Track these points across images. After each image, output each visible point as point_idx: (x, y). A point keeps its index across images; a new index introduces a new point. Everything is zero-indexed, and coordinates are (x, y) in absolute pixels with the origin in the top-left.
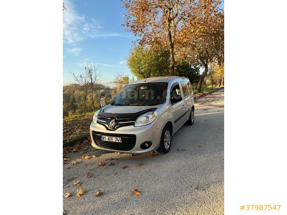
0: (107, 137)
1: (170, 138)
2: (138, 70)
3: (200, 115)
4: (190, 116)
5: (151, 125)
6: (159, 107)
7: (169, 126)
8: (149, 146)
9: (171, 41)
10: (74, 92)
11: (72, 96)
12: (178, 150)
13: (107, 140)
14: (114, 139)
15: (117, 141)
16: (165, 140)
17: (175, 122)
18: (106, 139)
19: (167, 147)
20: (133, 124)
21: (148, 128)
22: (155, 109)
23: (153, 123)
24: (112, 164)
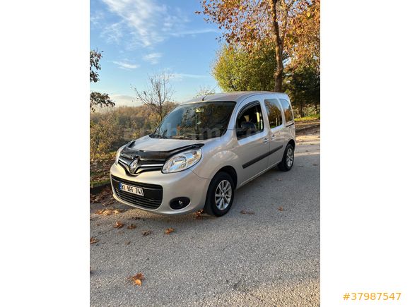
0: (126, 186)
1: (230, 193)
2: (228, 82)
3: (311, 154)
4: (285, 157)
5: (189, 172)
6: (209, 143)
7: (227, 173)
8: (185, 205)
9: (277, 34)
10: (149, 114)
11: (146, 121)
12: (242, 212)
13: (127, 190)
14: (135, 190)
15: (138, 194)
16: (216, 195)
17: (245, 166)
18: (125, 188)
19: (222, 206)
20: (160, 169)
21: (183, 177)
22: (200, 146)
23: (192, 169)
24: (133, 227)
